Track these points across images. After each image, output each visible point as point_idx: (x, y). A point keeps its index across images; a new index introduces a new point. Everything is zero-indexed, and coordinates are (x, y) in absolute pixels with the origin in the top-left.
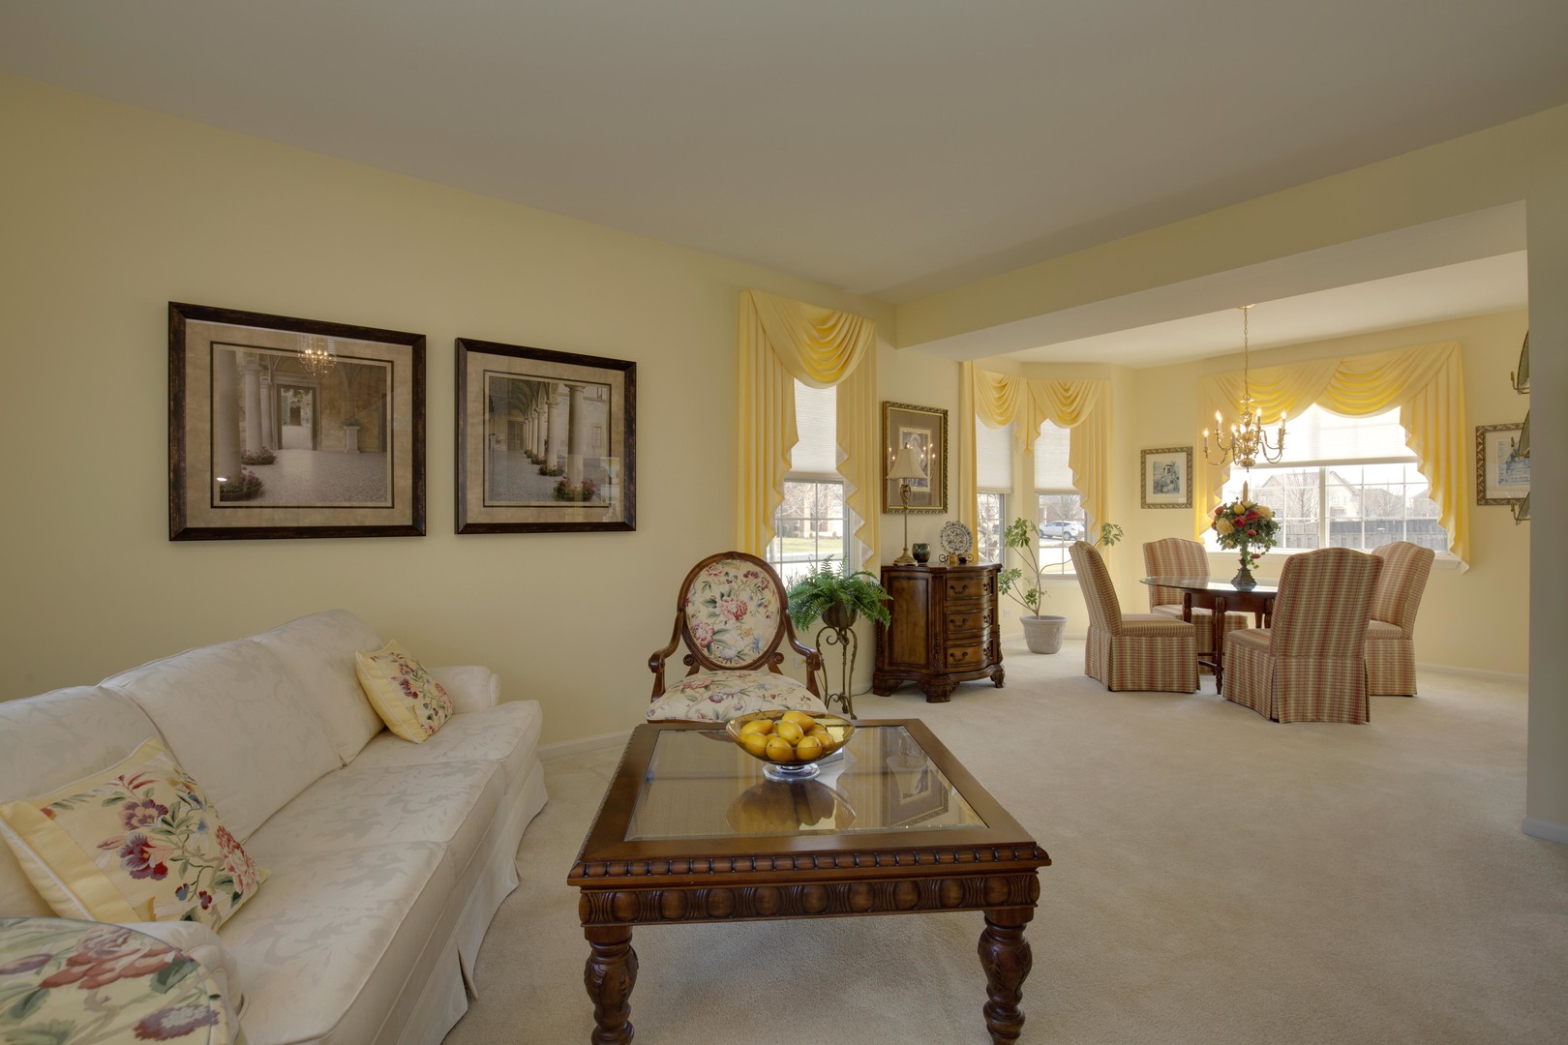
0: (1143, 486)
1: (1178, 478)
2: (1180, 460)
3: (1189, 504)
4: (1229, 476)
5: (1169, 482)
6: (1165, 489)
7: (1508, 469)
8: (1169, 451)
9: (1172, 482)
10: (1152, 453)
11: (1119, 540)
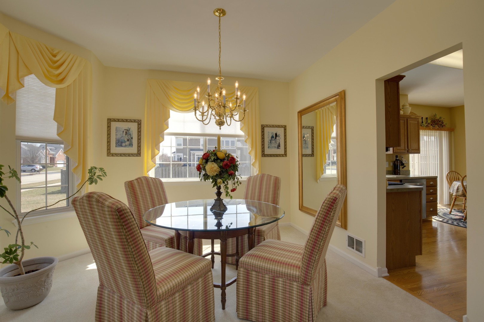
0: (109, 142)
1: (132, 138)
2: (133, 127)
3: (139, 154)
4: (163, 138)
5: (126, 140)
6: (124, 144)
7: (270, 143)
8: (127, 121)
9: (128, 140)
10: (115, 121)
11: (101, 179)
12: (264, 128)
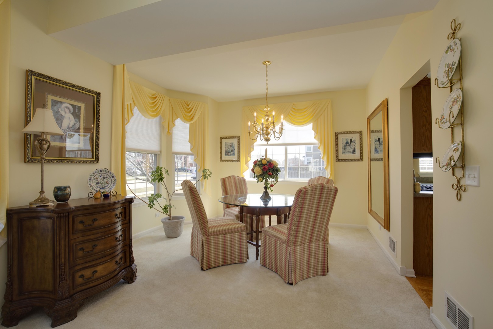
0: (221, 153)
1: (234, 149)
2: (235, 141)
3: (238, 160)
4: (253, 149)
5: (231, 151)
6: (229, 154)
7: (345, 148)
8: (231, 138)
9: (232, 151)
10: (224, 138)
11: (210, 177)
12: (337, 135)
